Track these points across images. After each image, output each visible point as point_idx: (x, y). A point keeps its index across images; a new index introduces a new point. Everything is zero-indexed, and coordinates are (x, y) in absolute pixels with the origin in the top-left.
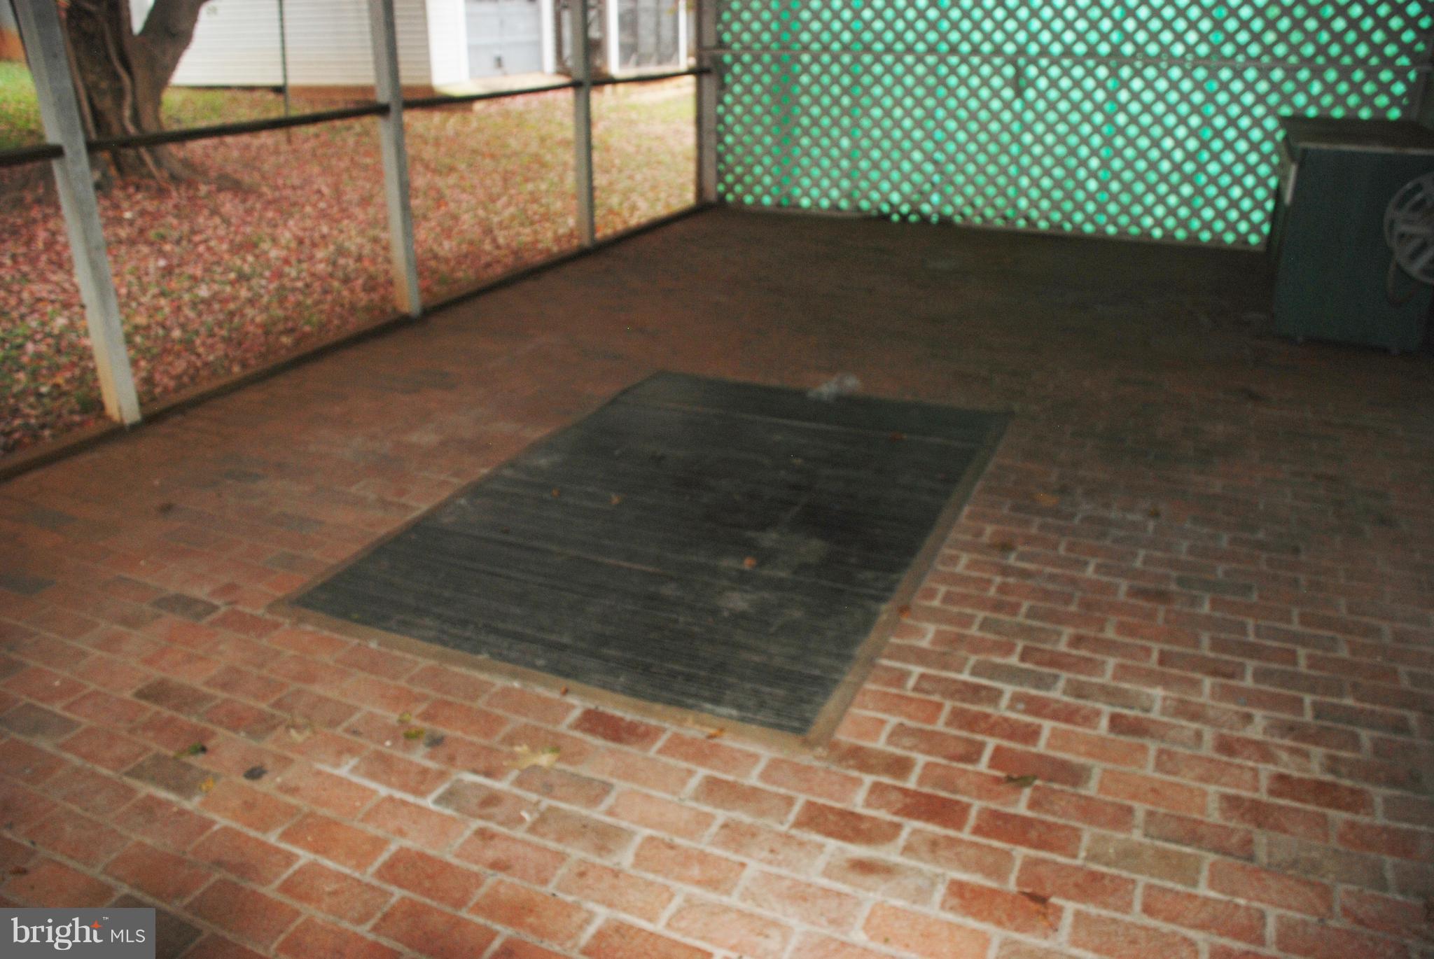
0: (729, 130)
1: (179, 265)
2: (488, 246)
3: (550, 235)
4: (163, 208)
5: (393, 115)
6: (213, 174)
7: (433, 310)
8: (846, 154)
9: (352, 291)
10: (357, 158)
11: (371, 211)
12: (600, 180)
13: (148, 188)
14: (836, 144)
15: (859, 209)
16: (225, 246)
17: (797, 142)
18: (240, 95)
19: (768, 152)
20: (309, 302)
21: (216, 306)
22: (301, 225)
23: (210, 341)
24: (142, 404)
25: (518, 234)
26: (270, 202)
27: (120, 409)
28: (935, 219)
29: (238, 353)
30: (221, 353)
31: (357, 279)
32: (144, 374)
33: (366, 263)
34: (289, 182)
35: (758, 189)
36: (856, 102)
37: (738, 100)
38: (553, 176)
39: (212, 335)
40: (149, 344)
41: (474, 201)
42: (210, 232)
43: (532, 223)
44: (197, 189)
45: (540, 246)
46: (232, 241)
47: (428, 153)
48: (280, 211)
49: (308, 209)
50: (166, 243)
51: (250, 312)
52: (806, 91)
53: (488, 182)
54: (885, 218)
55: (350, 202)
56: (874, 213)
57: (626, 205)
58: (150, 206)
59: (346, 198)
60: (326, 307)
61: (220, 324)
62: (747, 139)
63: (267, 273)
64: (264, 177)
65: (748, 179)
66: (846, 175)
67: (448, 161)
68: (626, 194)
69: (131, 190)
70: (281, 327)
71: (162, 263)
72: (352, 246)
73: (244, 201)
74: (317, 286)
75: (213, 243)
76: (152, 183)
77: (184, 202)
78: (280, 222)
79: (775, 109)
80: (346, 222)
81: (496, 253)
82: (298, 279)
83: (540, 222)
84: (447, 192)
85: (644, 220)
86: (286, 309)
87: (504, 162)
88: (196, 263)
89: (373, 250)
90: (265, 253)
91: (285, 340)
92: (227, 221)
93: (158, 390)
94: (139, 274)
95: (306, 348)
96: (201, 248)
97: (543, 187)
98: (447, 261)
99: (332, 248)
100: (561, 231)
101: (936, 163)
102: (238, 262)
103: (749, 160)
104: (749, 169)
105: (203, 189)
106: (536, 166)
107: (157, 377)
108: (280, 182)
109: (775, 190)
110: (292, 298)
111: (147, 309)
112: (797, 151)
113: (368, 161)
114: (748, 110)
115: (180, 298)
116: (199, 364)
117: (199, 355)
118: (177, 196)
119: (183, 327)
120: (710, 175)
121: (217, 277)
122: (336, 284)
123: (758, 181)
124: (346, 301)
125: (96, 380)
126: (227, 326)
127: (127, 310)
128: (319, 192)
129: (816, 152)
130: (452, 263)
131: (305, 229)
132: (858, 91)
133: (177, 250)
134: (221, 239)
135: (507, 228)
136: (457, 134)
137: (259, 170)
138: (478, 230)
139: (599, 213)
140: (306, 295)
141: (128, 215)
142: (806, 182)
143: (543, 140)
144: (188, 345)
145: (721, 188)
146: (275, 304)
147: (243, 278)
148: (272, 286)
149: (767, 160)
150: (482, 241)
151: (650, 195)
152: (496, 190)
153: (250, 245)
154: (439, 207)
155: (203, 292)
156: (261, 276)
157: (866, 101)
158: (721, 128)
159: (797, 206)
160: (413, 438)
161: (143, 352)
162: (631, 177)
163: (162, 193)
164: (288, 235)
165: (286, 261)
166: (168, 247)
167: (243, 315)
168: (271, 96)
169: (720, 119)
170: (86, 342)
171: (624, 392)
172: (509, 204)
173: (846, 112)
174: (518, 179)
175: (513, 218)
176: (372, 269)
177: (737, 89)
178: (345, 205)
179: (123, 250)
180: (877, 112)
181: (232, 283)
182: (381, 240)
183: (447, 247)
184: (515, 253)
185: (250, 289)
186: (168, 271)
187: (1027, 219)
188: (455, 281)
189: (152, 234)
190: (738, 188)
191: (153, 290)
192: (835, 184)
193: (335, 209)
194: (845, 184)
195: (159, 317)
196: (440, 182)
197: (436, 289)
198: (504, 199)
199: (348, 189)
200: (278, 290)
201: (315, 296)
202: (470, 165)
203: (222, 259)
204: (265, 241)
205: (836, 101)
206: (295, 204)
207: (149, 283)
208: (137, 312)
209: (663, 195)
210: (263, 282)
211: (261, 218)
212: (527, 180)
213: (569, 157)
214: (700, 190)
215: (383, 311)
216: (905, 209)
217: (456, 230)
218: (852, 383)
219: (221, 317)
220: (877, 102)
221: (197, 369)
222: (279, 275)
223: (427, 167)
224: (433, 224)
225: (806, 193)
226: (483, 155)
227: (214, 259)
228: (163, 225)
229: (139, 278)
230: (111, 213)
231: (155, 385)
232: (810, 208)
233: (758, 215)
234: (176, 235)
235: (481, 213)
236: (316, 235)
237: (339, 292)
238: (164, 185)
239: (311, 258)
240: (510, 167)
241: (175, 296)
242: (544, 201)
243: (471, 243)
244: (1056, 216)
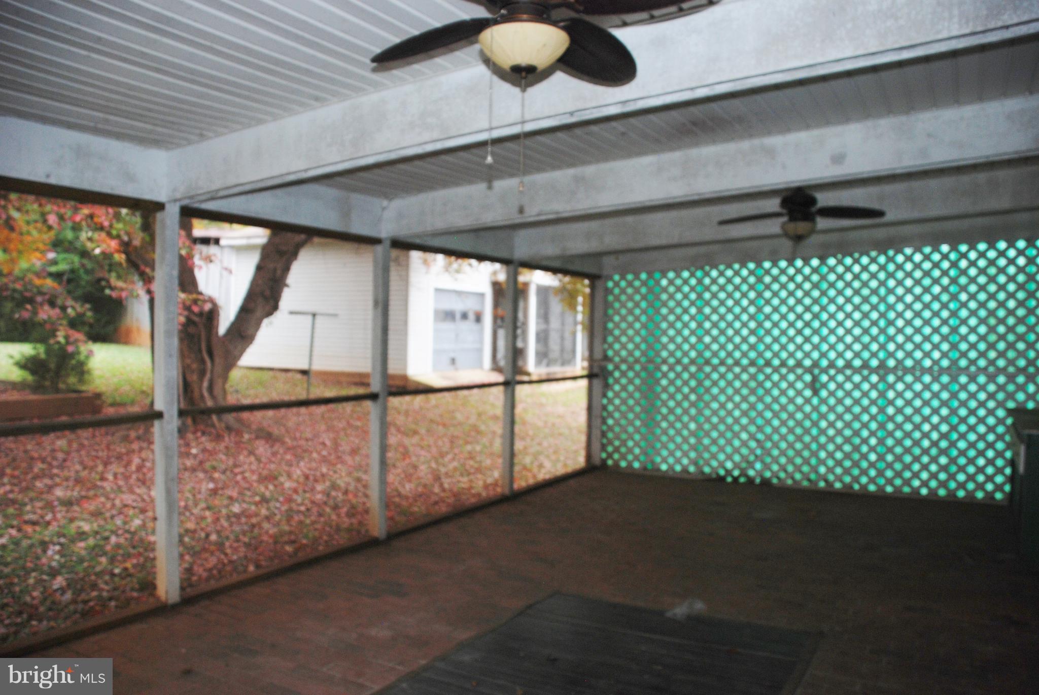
0: (611, 415)
1: (222, 489)
2: (437, 490)
3: (481, 483)
4: (217, 448)
5: (380, 400)
6: (254, 427)
7: (395, 536)
8: (693, 434)
9: (338, 515)
10: (352, 421)
11: (357, 458)
12: (519, 445)
13: (210, 434)
14: (685, 426)
15: (702, 473)
16: (255, 477)
17: (658, 424)
18: (278, 374)
19: (637, 430)
20: (308, 521)
21: (243, 520)
22: (308, 465)
23: (235, 545)
24: (182, 589)
25: (459, 482)
26: (289, 449)
27: (167, 592)
28: (758, 481)
29: (254, 556)
30: (242, 554)
31: (343, 507)
32: (186, 565)
33: (350, 496)
34: (304, 436)
35: (630, 457)
36: (700, 398)
37: (617, 395)
38: (485, 441)
39: (237, 540)
40: (193, 543)
41: (428, 455)
42: (246, 467)
43: (469, 474)
44: (242, 437)
45: (473, 491)
46: (260, 474)
47: (400, 420)
48: (295, 456)
49: (315, 455)
50: (216, 471)
51: (266, 525)
52: (665, 389)
53: (440, 443)
54: (722, 479)
55: (344, 452)
56: (714, 476)
57: (536, 463)
58: (209, 446)
59: (341, 449)
60: (318, 526)
61: (244, 533)
62: (623, 422)
63: (281, 499)
64: (287, 431)
65: (623, 450)
66: (693, 448)
67: (413, 426)
68: (536, 456)
69: (199, 434)
70: (286, 538)
71: (211, 486)
72: (341, 483)
73: (272, 446)
74: (315, 510)
75: (247, 475)
76: (213, 431)
77: (232, 445)
78: (294, 463)
79: (643, 402)
80: (339, 466)
81: (442, 494)
82: (302, 504)
83: (474, 474)
84: (411, 449)
85: (547, 477)
86: (291, 525)
87: (452, 429)
88: (234, 488)
89: (356, 488)
90: (282, 484)
91: (289, 548)
92: (259, 460)
93: (195, 578)
94: (195, 492)
95: (301, 556)
96: (239, 478)
97: (478, 448)
98: (407, 498)
99: (328, 483)
100: (490, 481)
101: (758, 441)
102: (262, 489)
103: (624, 436)
104: (624, 443)
105: (246, 436)
106: (473, 434)
107: (196, 568)
108: (298, 435)
109: (642, 458)
110: (296, 518)
111: (196, 518)
112: (658, 431)
113: (359, 424)
114: (624, 402)
115: (220, 511)
116: (226, 561)
117: (226, 554)
118: (228, 440)
119: (218, 532)
120: (596, 446)
121: (247, 499)
122: (328, 510)
123: (630, 451)
124: (334, 523)
125: (154, 566)
126: (249, 534)
127: (182, 518)
128: (324, 444)
129: (672, 432)
130: (411, 500)
131: (310, 469)
132: (701, 390)
133: (223, 477)
134: (253, 472)
135: (450, 477)
136: (421, 408)
137: (284, 426)
138: (430, 476)
139: (517, 468)
140: (305, 516)
141: (194, 451)
142: (665, 453)
143: (480, 415)
144: (220, 546)
145: (604, 455)
146: (284, 522)
147: (265, 500)
148: (284, 508)
149: (637, 437)
150: (433, 486)
151: (553, 457)
152: (445, 449)
153: (272, 478)
154: (404, 459)
155: (236, 509)
156: (277, 500)
157: (707, 398)
158: (605, 414)
159: (659, 470)
160: (373, 632)
161: (189, 549)
162: (540, 444)
163: (218, 438)
164: (299, 472)
165: (295, 491)
166: (216, 475)
167: (261, 528)
168: (299, 376)
169: (604, 408)
170: (152, 538)
171: (530, 607)
172: (453, 459)
173: (693, 405)
174: (461, 442)
175: (455, 469)
176: (354, 501)
177: (617, 388)
178: (340, 454)
179: (187, 474)
180: (715, 405)
181: (256, 504)
182: (362, 480)
183: (408, 488)
184: (456, 495)
185: (268, 509)
186: (214, 492)
187: (826, 481)
188: (412, 514)
189: (207, 465)
190: (616, 456)
191: (203, 505)
192: (685, 454)
193: (333, 457)
194: (693, 455)
195: (203, 525)
196: (407, 441)
197: (397, 518)
198: (450, 456)
199: (343, 443)
200: (287, 511)
201: (313, 518)
202: (428, 431)
203: (252, 485)
204: (282, 475)
205: (686, 397)
206: (305, 451)
207: (200, 499)
208: (189, 519)
209: (562, 458)
210: (278, 505)
211: (282, 459)
212: (467, 443)
213: (498, 428)
214: (589, 457)
215: (359, 532)
216: (736, 473)
217: (415, 476)
218: (699, 606)
219: (246, 528)
220: (715, 398)
221: (224, 565)
222: (289, 500)
223: (398, 430)
224: (399, 471)
225: (664, 460)
226: (438, 424)
227: (246, 485)
228: (216, 460)
229: (194, 495)
230: (183, 449)
231: (193, 575)
232: (667, 471)
233: (630, 475)
234: (223, 467)
235: (434, 465)
236: (318, 474)
237: (330, 517)
238: (221, 432)
239: (313, 489)
240: (456, 433)
241: (217, 510)
242: (478, 459)
243: (425, 486)
244: (847, 479)
